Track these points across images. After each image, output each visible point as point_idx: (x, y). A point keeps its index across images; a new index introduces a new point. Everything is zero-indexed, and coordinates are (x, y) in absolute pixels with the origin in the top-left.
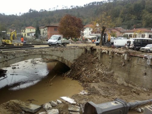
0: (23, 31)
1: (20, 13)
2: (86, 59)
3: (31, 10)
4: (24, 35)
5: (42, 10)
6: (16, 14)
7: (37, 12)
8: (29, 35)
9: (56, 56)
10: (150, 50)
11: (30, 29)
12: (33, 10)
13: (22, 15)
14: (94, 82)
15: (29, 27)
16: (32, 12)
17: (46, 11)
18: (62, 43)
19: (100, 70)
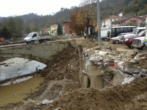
0: (49, 29)
1: (53, 13)
2: (66, 54)
3: (62, 9)
4: (50, 33)
5: (73, 7)
6: (50, 14)
7: (68, 10)
8: (53, 33)
9: (19, 54)
10: (118, 40)
11: (54, 27)
12: (64, 9)
13: (55, 14)
14: (56, 79)
15: (54, 25)
16: (63, 10)
17: (76, 7)
18: (39, 40)
19: (72, 66)
